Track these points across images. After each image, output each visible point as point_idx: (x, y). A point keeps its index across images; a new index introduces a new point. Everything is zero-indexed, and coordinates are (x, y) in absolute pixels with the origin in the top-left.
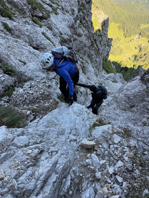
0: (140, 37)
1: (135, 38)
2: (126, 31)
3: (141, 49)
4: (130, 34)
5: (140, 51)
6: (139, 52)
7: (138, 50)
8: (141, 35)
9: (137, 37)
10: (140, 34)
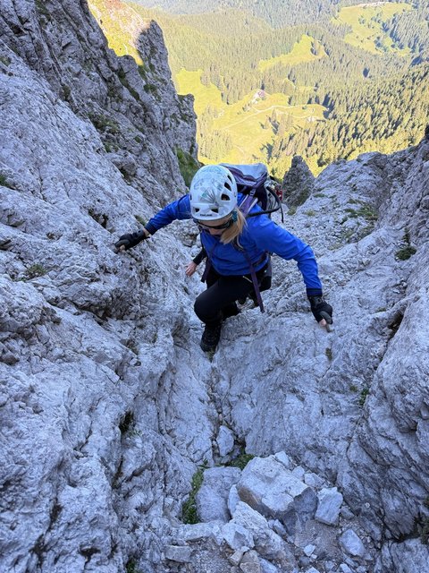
0: (264, 94)
1: (253, 101)
2: (225, 87)
3: (276, 127)
4: (237, 92)
5: (276, 133)
6: (273, 134)
7: (269, 131)
8: (266, 88)
9: (257, 96)
10: (263, 88)
